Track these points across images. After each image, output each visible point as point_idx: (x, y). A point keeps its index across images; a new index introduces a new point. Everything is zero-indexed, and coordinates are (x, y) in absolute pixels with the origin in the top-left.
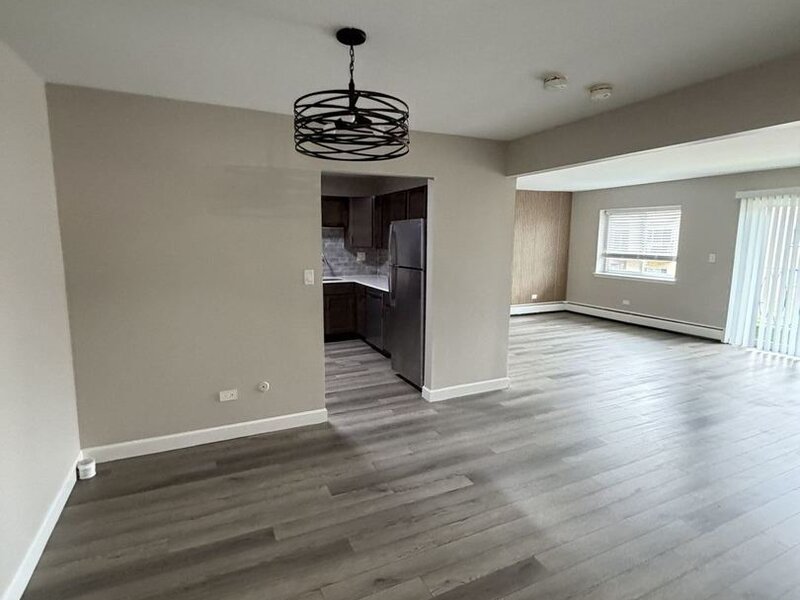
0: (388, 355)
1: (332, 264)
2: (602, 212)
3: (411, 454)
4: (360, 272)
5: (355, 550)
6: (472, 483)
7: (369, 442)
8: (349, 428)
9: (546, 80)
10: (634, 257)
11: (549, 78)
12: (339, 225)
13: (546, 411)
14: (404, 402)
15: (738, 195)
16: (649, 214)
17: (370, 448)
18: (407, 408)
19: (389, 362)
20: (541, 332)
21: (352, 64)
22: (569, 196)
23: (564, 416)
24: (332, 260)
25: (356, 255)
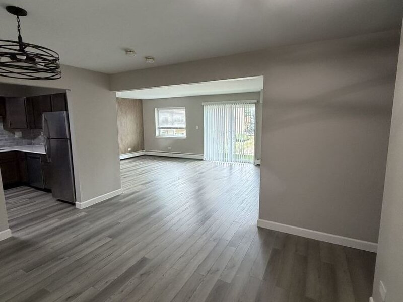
0: (48, 191)
2: (156, 109)
3: (75, 237)
4: (17, 145)
5: (51, 291)
6: (111, 239)
7: (46, 238)
8: (29, 235)
9: (127, 52)
10: (170, 128)
11: (128, 51)
13: (141, 199)
14: (66, 213)
15: (203, 104)
16: (175, 110)
17: (48, 241)
18: (68, 215)
19: (51, 194)
20: (135, 166)
21: (19, 26)
22: (141, 101)
23: (149, 200)
25: (14, 134)
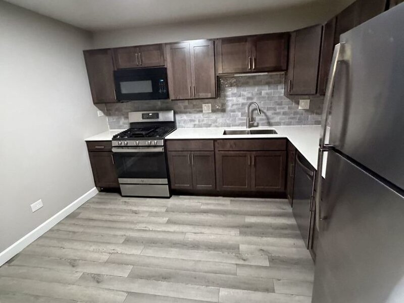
1: (269, 113)
12: (276, 69)
24: (268, 109)
25: (298, 103)
